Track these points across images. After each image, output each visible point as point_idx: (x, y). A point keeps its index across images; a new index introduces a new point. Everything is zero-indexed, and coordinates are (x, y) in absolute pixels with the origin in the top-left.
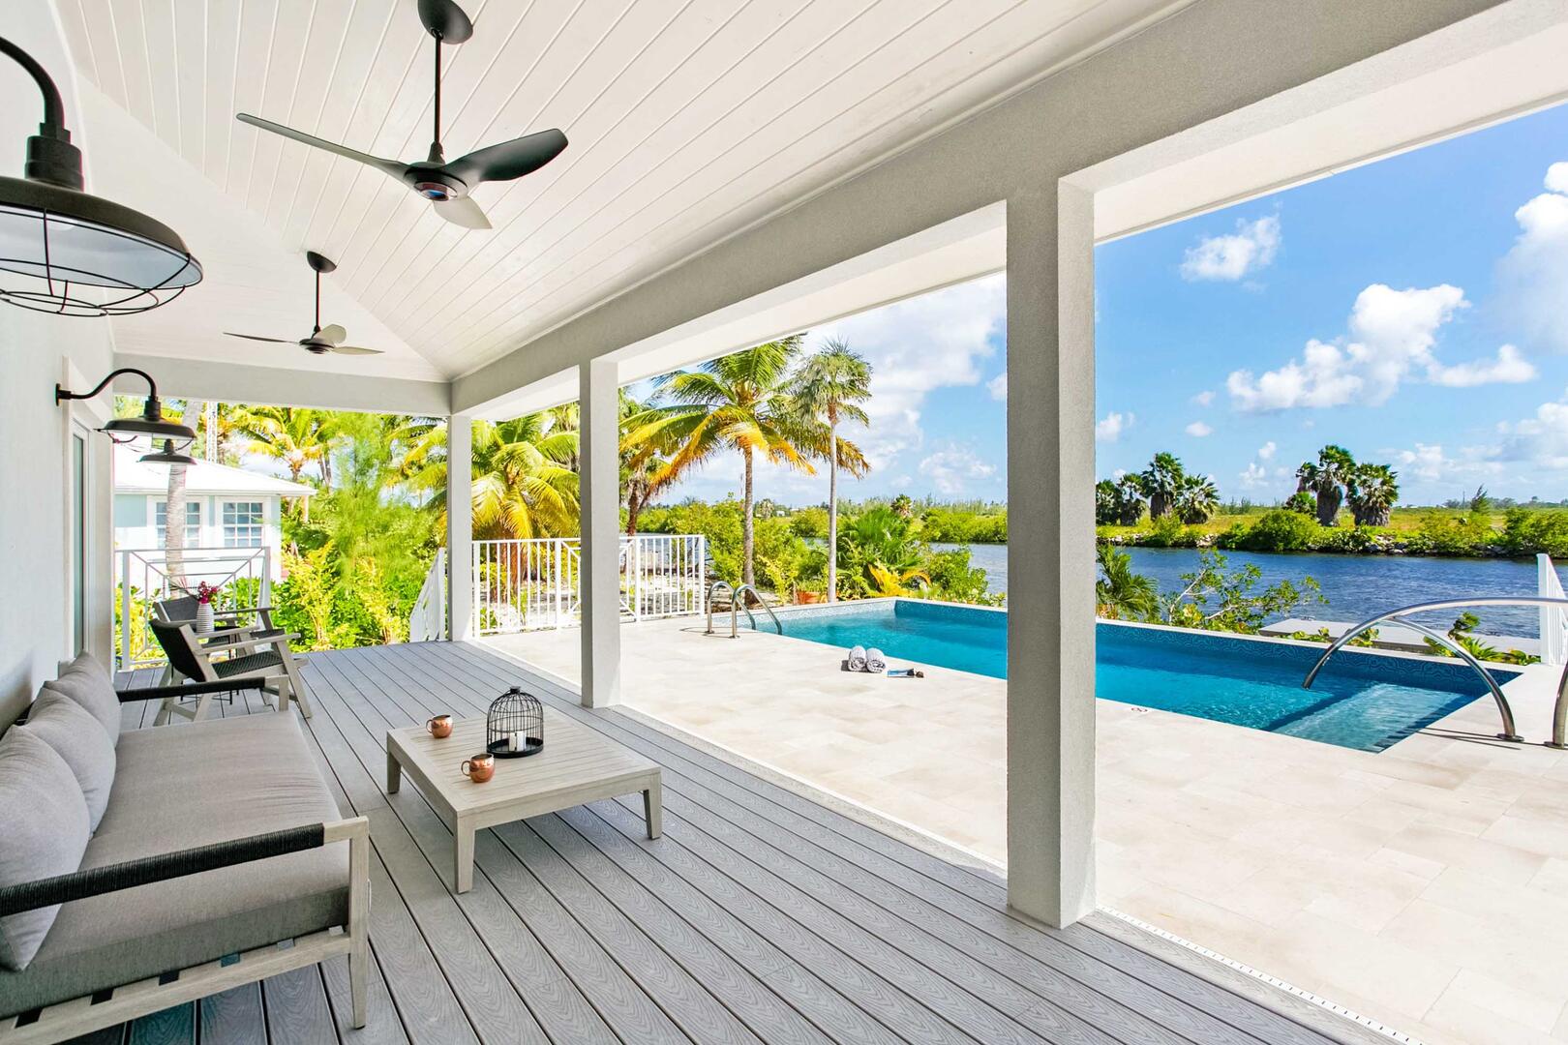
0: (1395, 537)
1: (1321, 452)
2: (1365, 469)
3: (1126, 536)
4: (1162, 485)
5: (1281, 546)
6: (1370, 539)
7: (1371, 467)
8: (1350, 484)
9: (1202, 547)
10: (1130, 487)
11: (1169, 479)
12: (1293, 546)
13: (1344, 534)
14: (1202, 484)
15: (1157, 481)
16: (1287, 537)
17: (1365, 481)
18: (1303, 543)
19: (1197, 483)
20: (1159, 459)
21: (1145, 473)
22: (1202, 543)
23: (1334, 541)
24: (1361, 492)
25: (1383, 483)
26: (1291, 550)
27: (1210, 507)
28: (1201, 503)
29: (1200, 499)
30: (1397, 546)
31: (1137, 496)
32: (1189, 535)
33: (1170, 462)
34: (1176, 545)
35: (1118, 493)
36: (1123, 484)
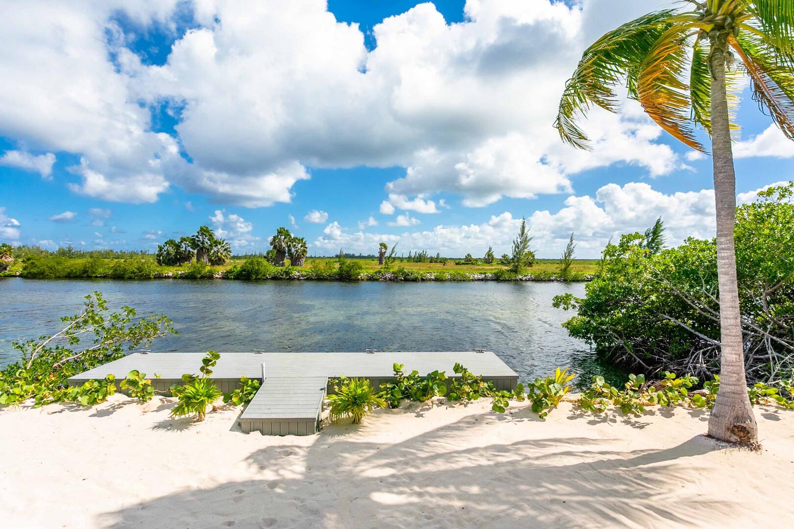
0: (302, 271)
1: (278, 230)
2: (295, 239)
3: (175, 272)
4: (203, 243)
5: (254, 277)
6: (292, 273)
7: (297, 238)
8: (289, 247)
9: (217, 278)
10: (185, 244)
11: (206, 240)
12: (259, 276)
13: (282, 270)
14: (223, 244)
15: (200, 241)
16: (257, 273)
17: (295, 245)
18: (264, 275)
19: (220, 243)
20: (202, 229)
21: (193, 236)
22: (217, 276)
23: (277, 274)
24: (293, 250)
25: (301, 246)
26: (259, 279)
27: (226, 256)
28: (221, 254)
29: (221, 251)
30: (302, 276)
31: (189, 249)
32: (210, 272)
33: (207, 231)
34: (203, 277)
35: (178, 246)
36: (182, 242)
